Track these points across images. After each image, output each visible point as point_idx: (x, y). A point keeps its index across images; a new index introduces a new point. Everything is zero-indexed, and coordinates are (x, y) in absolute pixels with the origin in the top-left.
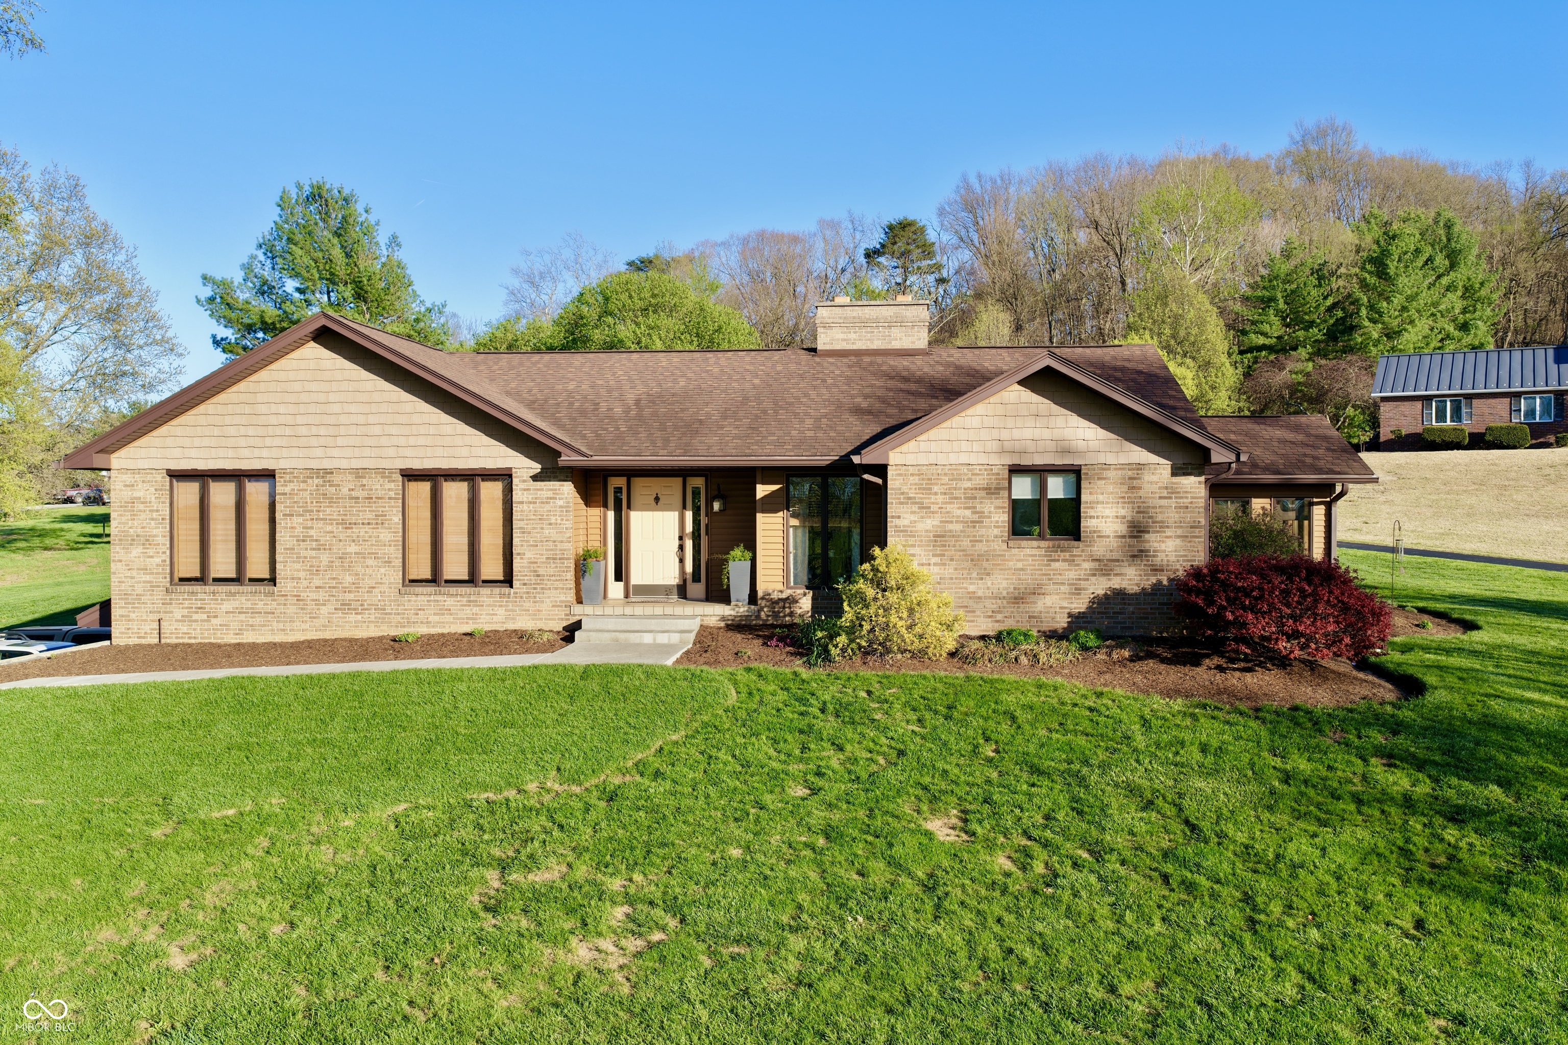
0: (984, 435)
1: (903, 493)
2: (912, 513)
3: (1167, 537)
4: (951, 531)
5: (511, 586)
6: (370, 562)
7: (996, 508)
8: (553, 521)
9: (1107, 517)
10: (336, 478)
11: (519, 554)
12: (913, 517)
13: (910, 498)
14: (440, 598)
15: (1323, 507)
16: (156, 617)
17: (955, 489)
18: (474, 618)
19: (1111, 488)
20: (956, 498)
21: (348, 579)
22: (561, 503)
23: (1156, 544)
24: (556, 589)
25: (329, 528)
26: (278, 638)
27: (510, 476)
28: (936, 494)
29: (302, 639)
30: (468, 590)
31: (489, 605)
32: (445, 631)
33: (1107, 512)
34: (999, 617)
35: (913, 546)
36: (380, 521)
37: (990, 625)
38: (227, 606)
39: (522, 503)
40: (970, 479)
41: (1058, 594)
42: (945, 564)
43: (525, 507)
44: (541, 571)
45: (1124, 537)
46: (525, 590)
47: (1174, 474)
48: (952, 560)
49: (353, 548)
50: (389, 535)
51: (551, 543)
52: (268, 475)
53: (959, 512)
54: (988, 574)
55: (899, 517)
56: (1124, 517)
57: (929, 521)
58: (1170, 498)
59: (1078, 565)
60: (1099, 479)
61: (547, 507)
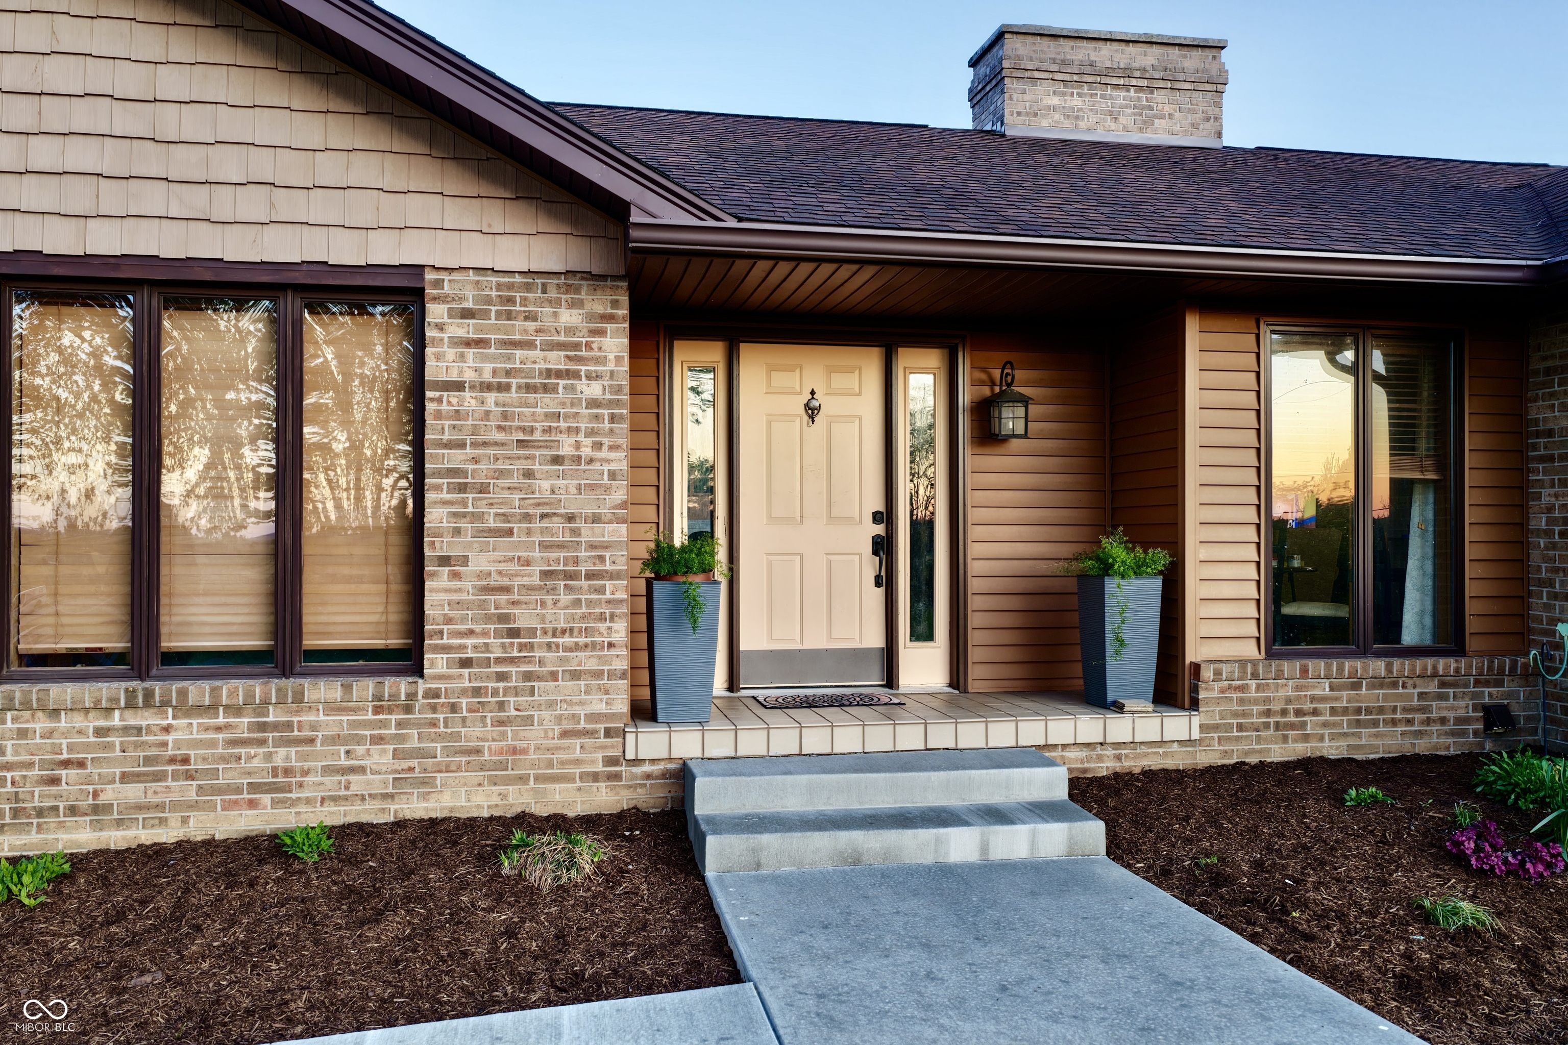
5: (418, 671)
8: (566, 449)
11: (445, 561)
18: (278, 786)
22: (594, 390)
24: (575, 675)
27: (418, 294)
30: (258, 687)
31: (335, 740)
32: (168, 835)
39: (459, 386)
43: (469, 400)
44: (524, 618)
46: (465, 679)
51: (557, 524)
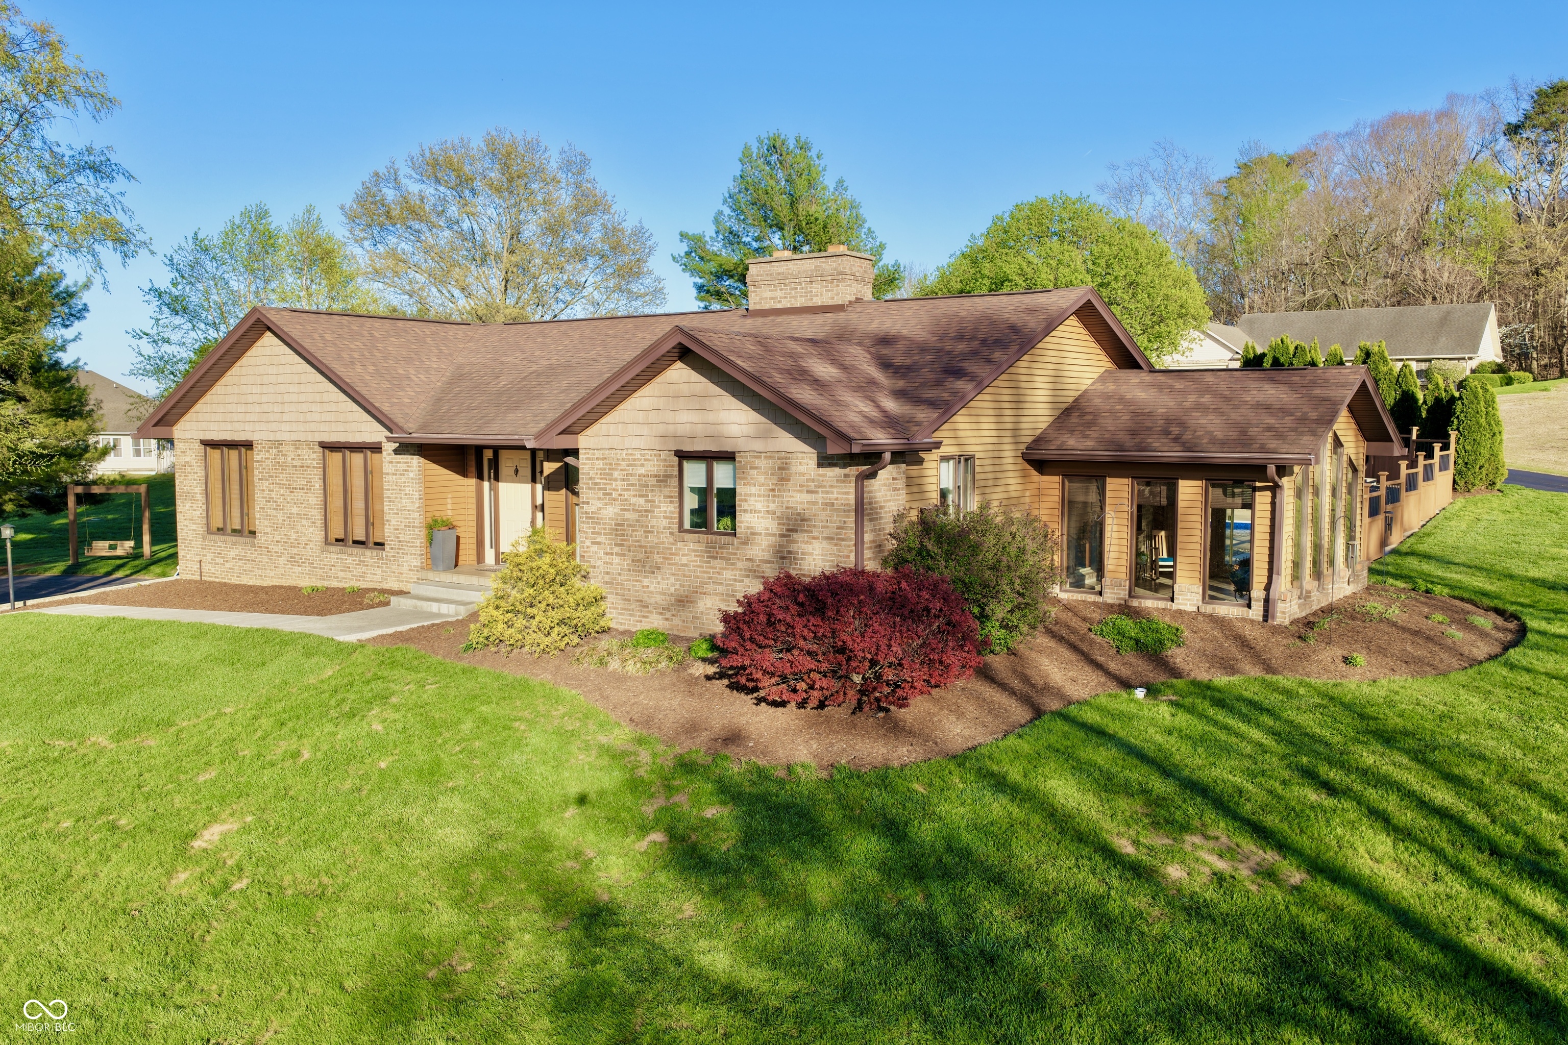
0: (653, 417)
1: (591, 478)
2: (599, 499)
3: (814, 538)
4: (628, 520)
5: (384, 550)
6: (304, 522)
7: (665, 497)
8: (407, 492)
9: (759, 512)
10: (285, 449)
11: (387, 521)
12: (600, 504)
13: (596, 484)
14: (343, 556)
15: (1269, 493)
16: (198, 558)
17: (631, 475)
18: (363, 576)
19: (762, 479)
20: (632, 485)
21: (294, 536)
22: (412, 475)
23: (803, 546)
24: (411, 554)
25: (282, 492)
26: (259, 583)
27: (382, 449)
28: (616, 480)
29: (271, 584)
30: (359, 551)
31: (372, 565)
33: (759, 506)
34: (668, 615)
35: (599, 533)
36: (307, 488)
37: (661, 623)
38: (233, 553)
39: (388, 474)
40: (642, 465)
41: (716, 594)
42: (624, 555)
43: (390, 478)
44: (401, 538)
45: (774, 535)
46: (392, 553)
47: (820, 465)
48: (629, 551)
49: (295, 510)
50: (314, 499)
51: (407, 512)
52: (249, 445)
53: (634, 500)
54: (659, 568)
55: (588, 503)
56: (774, 513)
57: (610, 508)
58: (817, 492)
59: (733, 564)
60: (752, 468)
61: (404, 479)
